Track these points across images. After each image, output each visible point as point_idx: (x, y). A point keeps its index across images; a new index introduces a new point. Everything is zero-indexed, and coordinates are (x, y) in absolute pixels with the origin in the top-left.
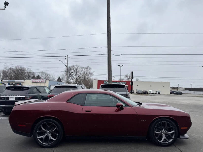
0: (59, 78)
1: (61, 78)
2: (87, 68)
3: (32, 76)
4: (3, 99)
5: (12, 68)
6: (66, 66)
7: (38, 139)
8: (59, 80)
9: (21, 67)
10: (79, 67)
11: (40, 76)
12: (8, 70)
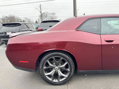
0: (36, 21)
1: (37, 21)
2: (53, 14)
3: (20, 21)
4: (2, 34)
5: (7, 16)
6: (40, 12)
7: (47, 76)
8: (36, 22)
9: (12, 15)
10: (48, 14)
11: (25, 21)
12: (5, 17)
